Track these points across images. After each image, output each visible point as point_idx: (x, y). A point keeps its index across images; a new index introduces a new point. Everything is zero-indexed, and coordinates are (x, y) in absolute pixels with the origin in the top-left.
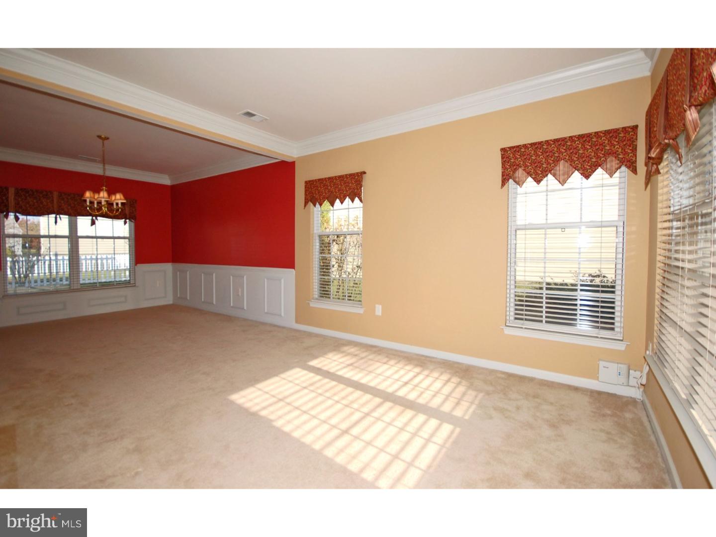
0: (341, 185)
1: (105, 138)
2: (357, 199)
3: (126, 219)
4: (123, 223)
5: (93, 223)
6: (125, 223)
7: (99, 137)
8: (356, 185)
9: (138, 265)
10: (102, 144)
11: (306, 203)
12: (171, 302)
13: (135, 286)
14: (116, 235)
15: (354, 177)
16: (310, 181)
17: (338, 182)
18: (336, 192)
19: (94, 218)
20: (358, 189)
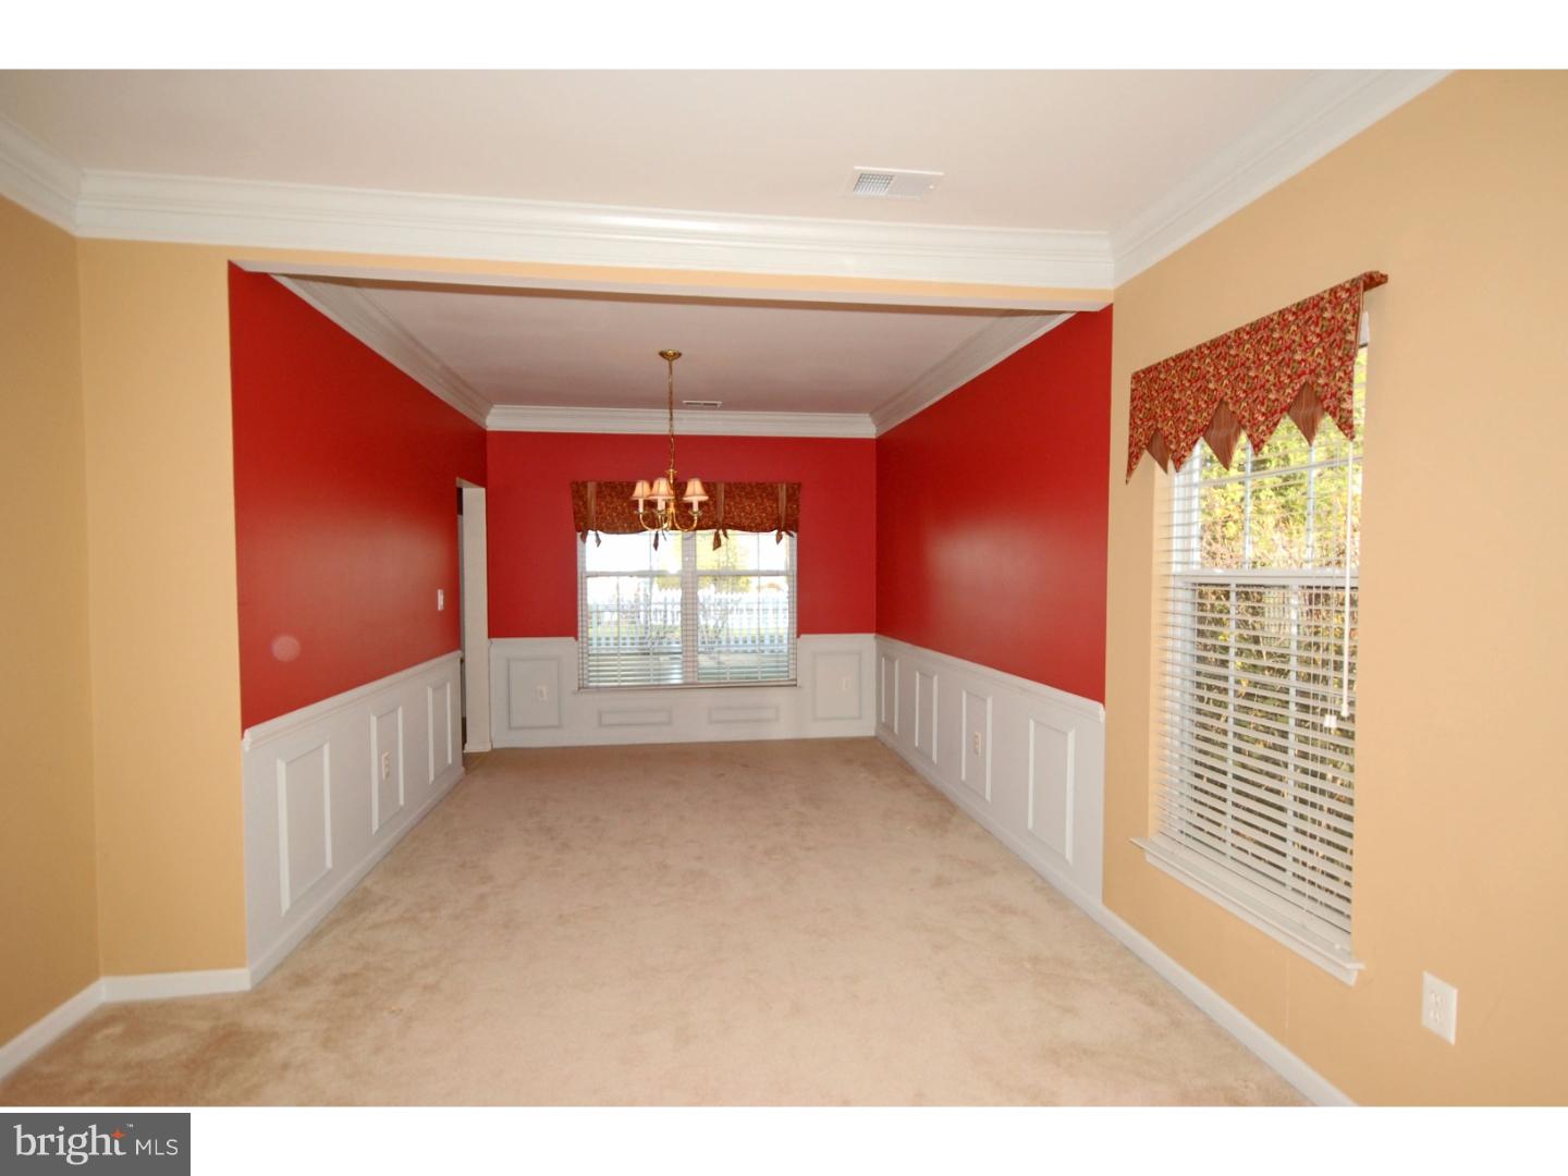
0: (1260, 364)
1: (675, 354)
2: (1327, 423)
3: (780, 530)
4: (775, 537)
5: (717, 544)
6: (779, 539)
7: (663, 354)
8: (1327, 354)
9: (803, 636)
10: (667, 370)
11: (1133, 458)
12: (872, 733)
13: (795, 685)
14: (763, 568)
15: (1314, 313)
16: (1148, 371)
17: (1247, 352)
18: (1238, 401)
19: (721, 532)
20: (1330, 371)
